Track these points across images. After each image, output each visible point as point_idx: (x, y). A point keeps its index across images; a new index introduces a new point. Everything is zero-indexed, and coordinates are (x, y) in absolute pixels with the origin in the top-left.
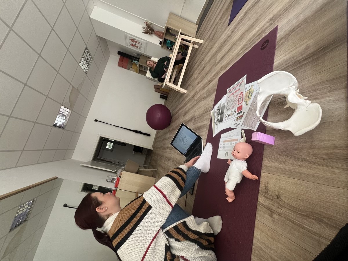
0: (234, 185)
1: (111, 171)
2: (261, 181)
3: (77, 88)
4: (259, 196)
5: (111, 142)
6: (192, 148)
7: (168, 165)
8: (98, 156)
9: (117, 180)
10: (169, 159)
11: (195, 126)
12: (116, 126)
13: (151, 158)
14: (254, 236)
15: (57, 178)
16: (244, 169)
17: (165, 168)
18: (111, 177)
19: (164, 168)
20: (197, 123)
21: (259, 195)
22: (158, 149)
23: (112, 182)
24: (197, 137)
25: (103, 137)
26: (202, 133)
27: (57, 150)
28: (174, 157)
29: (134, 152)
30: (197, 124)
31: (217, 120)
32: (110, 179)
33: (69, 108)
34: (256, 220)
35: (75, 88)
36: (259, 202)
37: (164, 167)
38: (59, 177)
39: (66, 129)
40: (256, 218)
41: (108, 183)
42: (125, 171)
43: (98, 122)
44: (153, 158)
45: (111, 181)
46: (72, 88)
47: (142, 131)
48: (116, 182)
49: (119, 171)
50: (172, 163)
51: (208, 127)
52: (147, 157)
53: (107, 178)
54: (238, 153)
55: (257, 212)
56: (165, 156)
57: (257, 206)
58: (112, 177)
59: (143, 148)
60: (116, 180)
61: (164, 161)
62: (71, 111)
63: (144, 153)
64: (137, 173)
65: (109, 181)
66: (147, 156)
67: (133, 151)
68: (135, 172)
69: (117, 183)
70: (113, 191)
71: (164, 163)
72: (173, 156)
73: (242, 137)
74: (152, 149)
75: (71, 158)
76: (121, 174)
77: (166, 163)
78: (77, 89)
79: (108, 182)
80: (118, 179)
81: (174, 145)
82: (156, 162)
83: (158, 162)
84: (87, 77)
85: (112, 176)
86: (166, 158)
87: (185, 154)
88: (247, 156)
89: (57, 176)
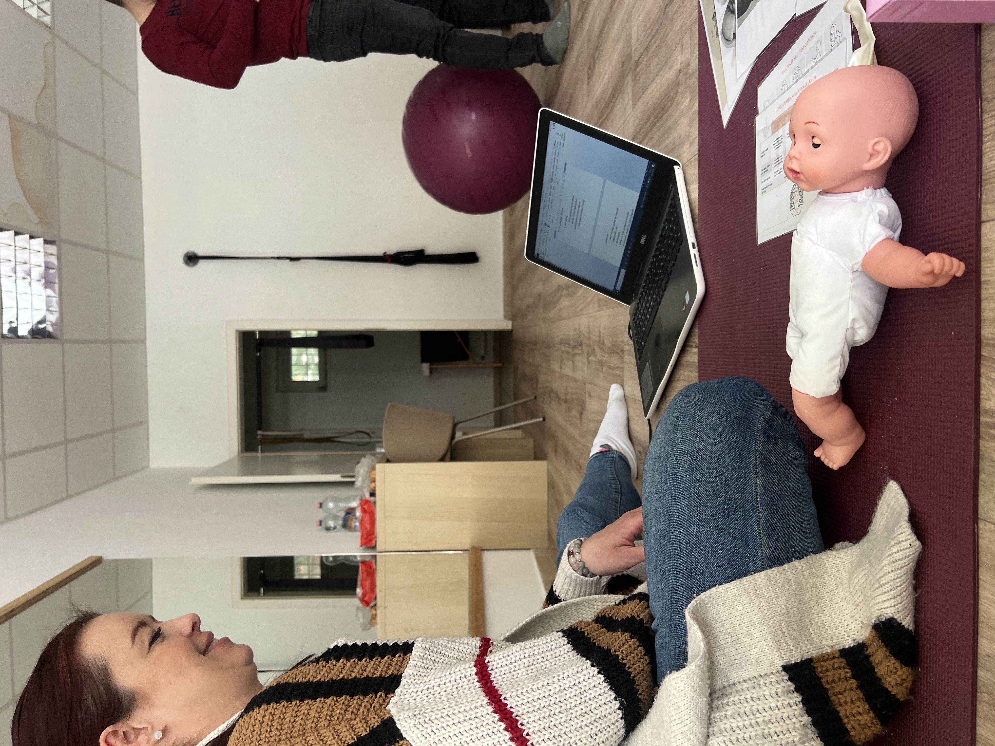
0: (834, 358)
1: (337, 478)
2: (988, 282)
3: (34, 121)
4: (983, 381)
5: (304, 343)
6: (643, 241)
7: (575, 380)
8: (260, 428)
9: (364, 511)
10: (574, 347)
11: (641, 106)
12: (292, 259)
13: (516, 370)
14: (981, 618)
15: (97, 562)
16: (868, 239)
17: (569, 397)
18: (336, 506)
19: (566, 401)
20: (645, 89)
21: (983, 370)
22: (530, 317)
23: (346, 525)
24: (649, 167)
25: (252, 333)
26: (675, 135)
27: (66, 442)
28: (589, 326)
29: (426, 367)
30: (649, 91)
31: (728, 7)
32: (336, 517)
33: (36, 229)
34: (981, 525)
35: (28, 123)
36: (987, 412)
37: (566, 395)
38: (109, 554)
39: (67, 336)
40: (982, 513)
41: (332, 534)
42: (388, 461)
43: (202, 264)
44: (520, 367)
45: (340, 522)
46: (11, 128)
47: (432, 249)
48: (361, 522)
49: (361, 470)
50: (589, 362)
51: (694, 81)
52: (499, 373)
53: (321, 515)
54: (818, 145)
55: (982, 476)
56: (557, 339)
57: (981, 442)
58: (343, 505)
59: (465, 335)
60: (358, 513)
61: (561, 367)
62: (53, 249)
63: (483, 358)
64: (448, 456)
65: (331, 524)
66: (500, 368)
67: (424, 360)
68: (440, 455)
69: (368, 526)
70: (360, 564)
71: (563, 376)
72: (583, 322)
73: (856, 45)
74: (507, 325)
75: (147, 466)
76: (374, 481)
77: (568, 371)
78: (39, 124)
79: (328, 529)
80: (366, 507)
81: (546, 259)
82: (534, 380)
83: (542, 378)
84: (58, 42)
85: (341, 500)
86: (563, 348)
87: (619, 288)
88: (877, 152)
89: (96, 553)
